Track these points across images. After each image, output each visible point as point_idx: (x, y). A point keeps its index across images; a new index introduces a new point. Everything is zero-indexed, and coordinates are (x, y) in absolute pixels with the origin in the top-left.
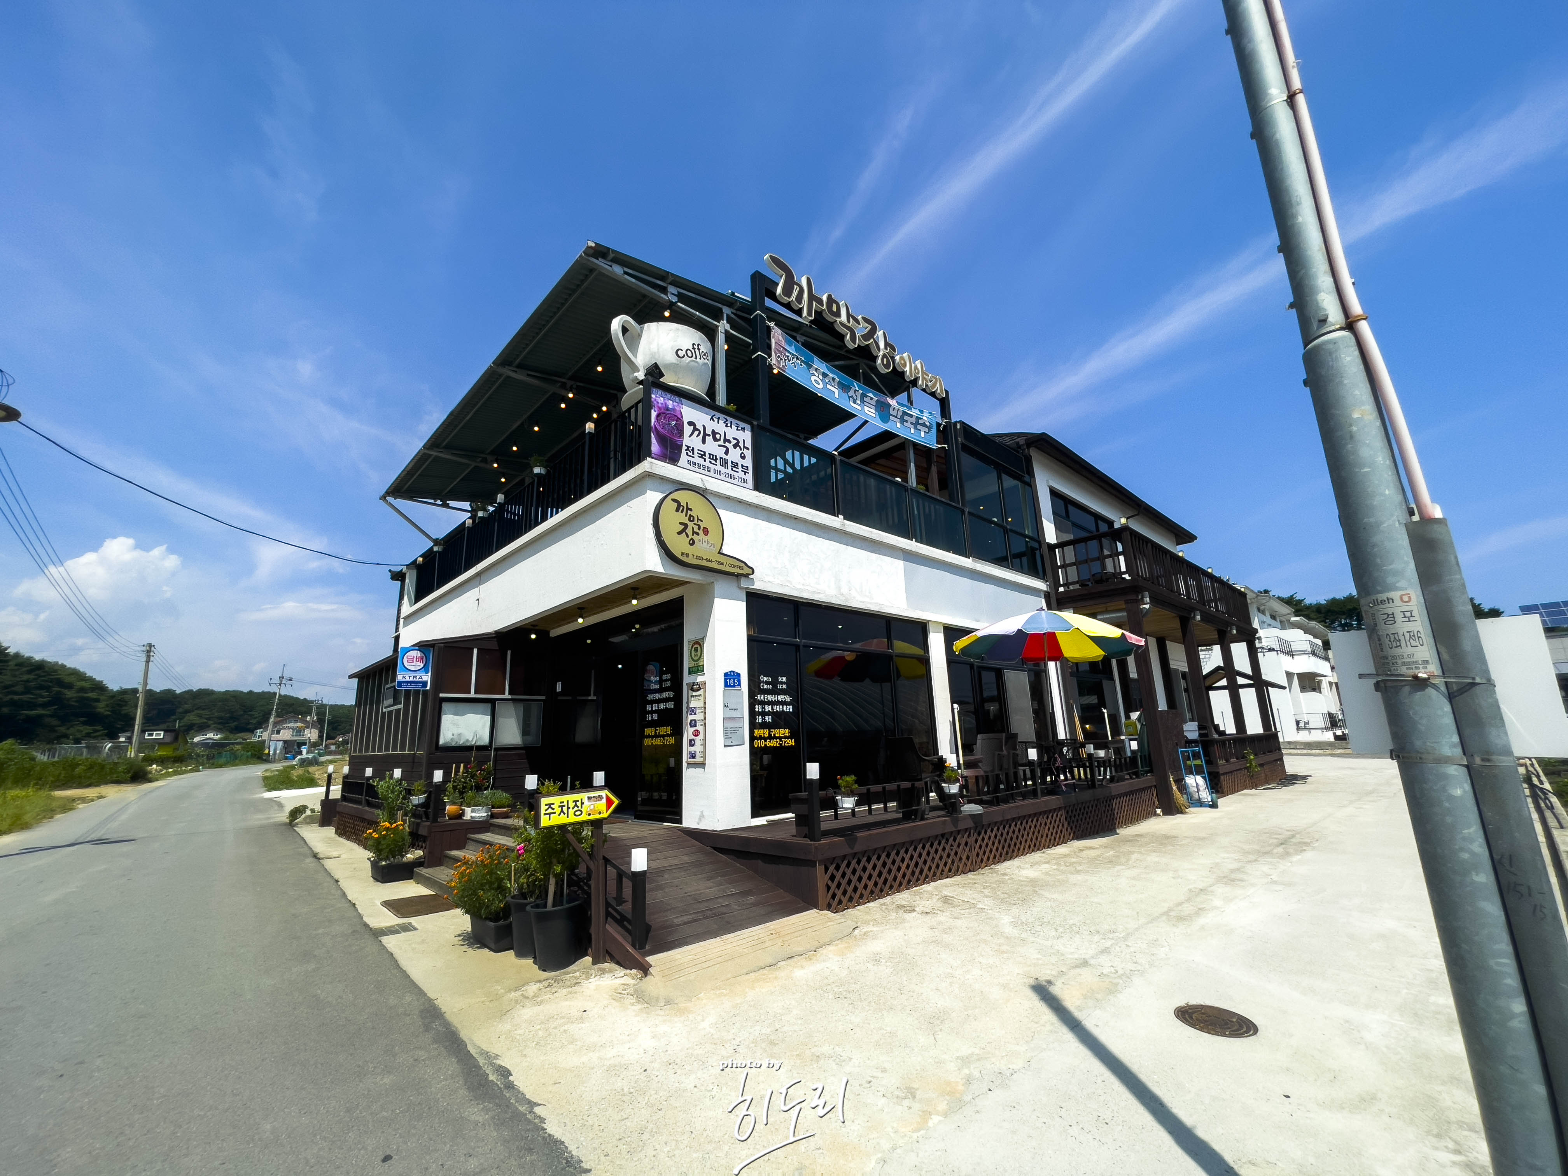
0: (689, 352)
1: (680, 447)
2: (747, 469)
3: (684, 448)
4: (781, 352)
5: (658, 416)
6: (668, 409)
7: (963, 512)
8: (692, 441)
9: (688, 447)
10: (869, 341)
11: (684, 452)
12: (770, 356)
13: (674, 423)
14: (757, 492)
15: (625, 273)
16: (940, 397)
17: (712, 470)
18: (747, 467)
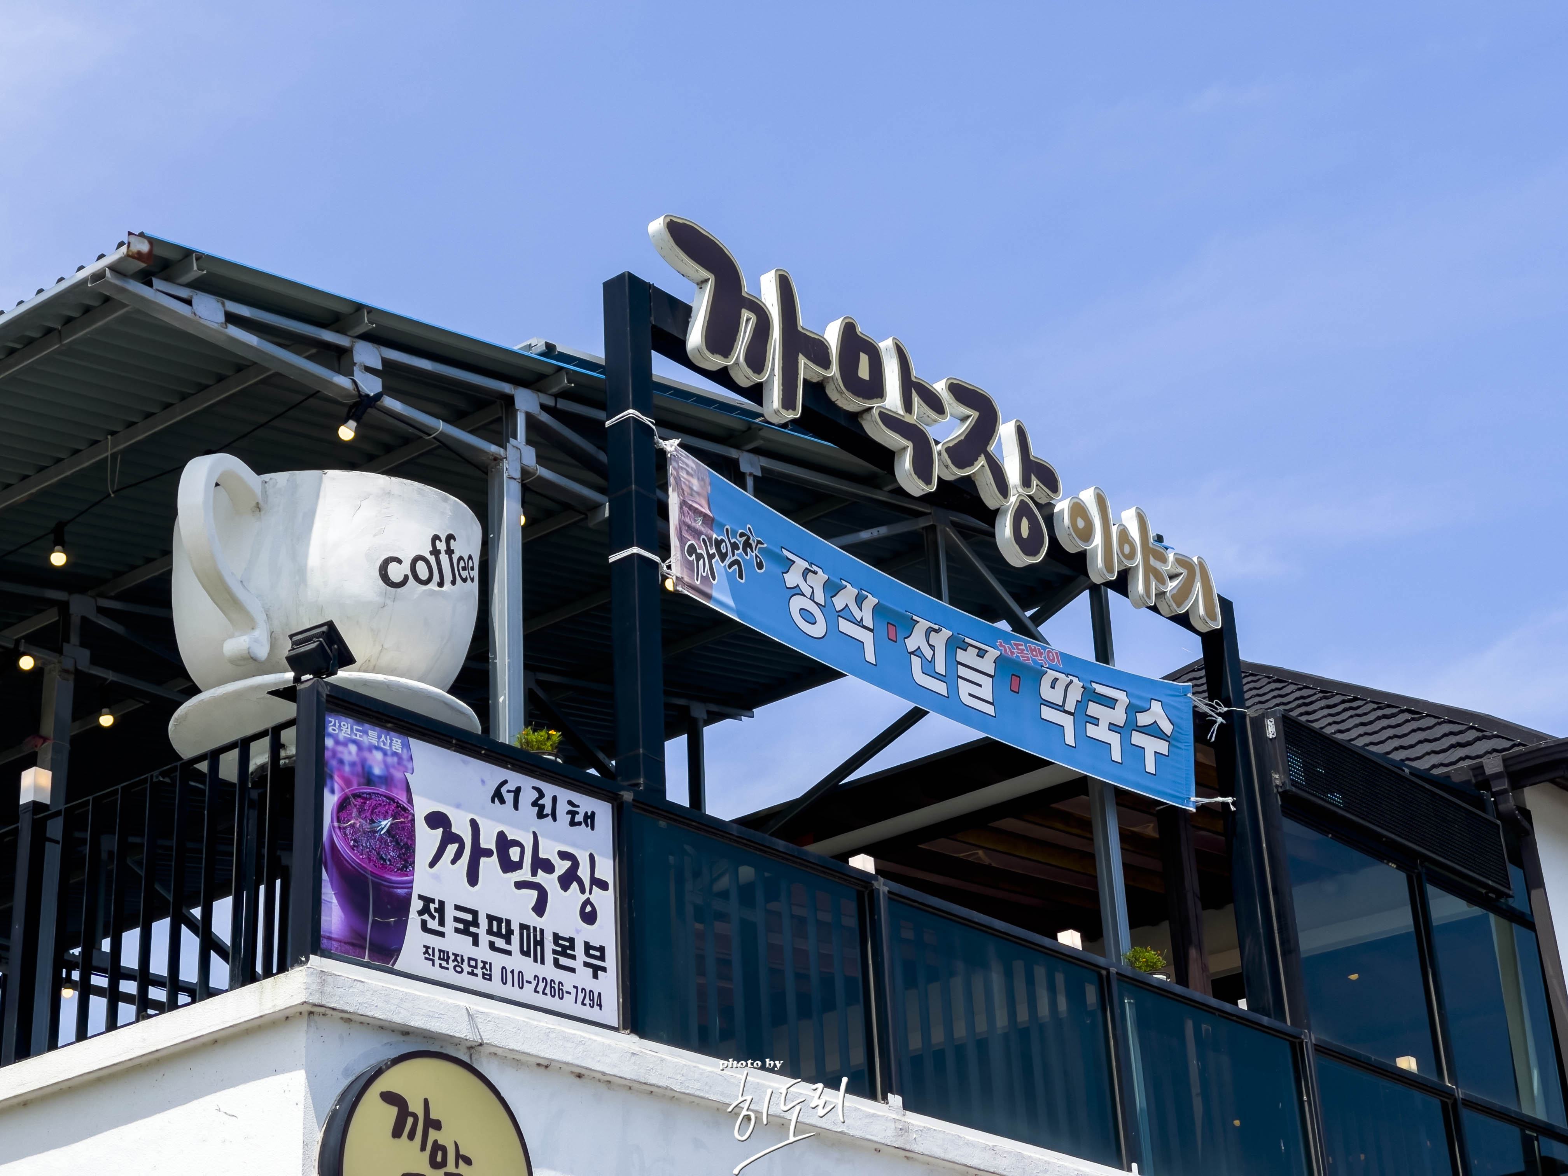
0: (421, 567)
1: (406, 903)
2: (602, 958)
3: (416, 905)
4: (697, 534)
5: (343, 806)
6: (368, 779)
7: (1296, 1046)
8: (437, 877)
9: (427, 901)
10: (971, 464)
11: (414, 920)
12: (665, 551)
13: (386, 824)
14: (635, 1038)
15: (231, 318)
16: (1204, 629)
17: (496, 974)
18: (602, 949)
